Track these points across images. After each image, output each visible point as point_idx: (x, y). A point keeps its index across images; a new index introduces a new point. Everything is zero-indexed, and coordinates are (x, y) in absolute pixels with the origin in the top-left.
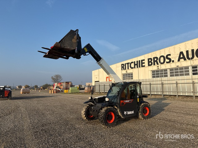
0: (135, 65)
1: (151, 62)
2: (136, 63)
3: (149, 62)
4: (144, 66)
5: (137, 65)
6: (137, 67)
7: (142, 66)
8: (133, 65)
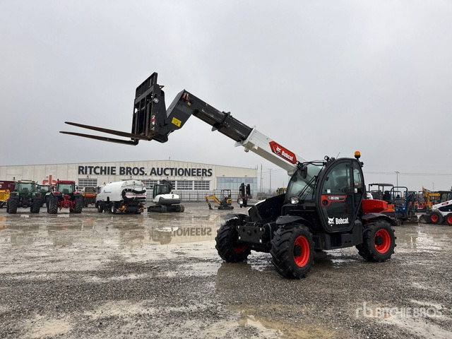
0: (102, 171)
1: (123, 171)
2: (103, 169)
3: (121, 171)
4: (115, 174)
5: (105, 171)
6: (105, 174)
7: (112, 174)
8: (98, 171)
